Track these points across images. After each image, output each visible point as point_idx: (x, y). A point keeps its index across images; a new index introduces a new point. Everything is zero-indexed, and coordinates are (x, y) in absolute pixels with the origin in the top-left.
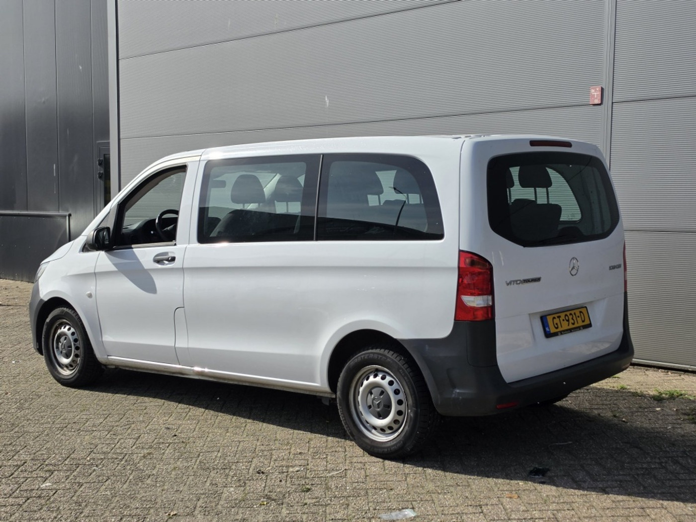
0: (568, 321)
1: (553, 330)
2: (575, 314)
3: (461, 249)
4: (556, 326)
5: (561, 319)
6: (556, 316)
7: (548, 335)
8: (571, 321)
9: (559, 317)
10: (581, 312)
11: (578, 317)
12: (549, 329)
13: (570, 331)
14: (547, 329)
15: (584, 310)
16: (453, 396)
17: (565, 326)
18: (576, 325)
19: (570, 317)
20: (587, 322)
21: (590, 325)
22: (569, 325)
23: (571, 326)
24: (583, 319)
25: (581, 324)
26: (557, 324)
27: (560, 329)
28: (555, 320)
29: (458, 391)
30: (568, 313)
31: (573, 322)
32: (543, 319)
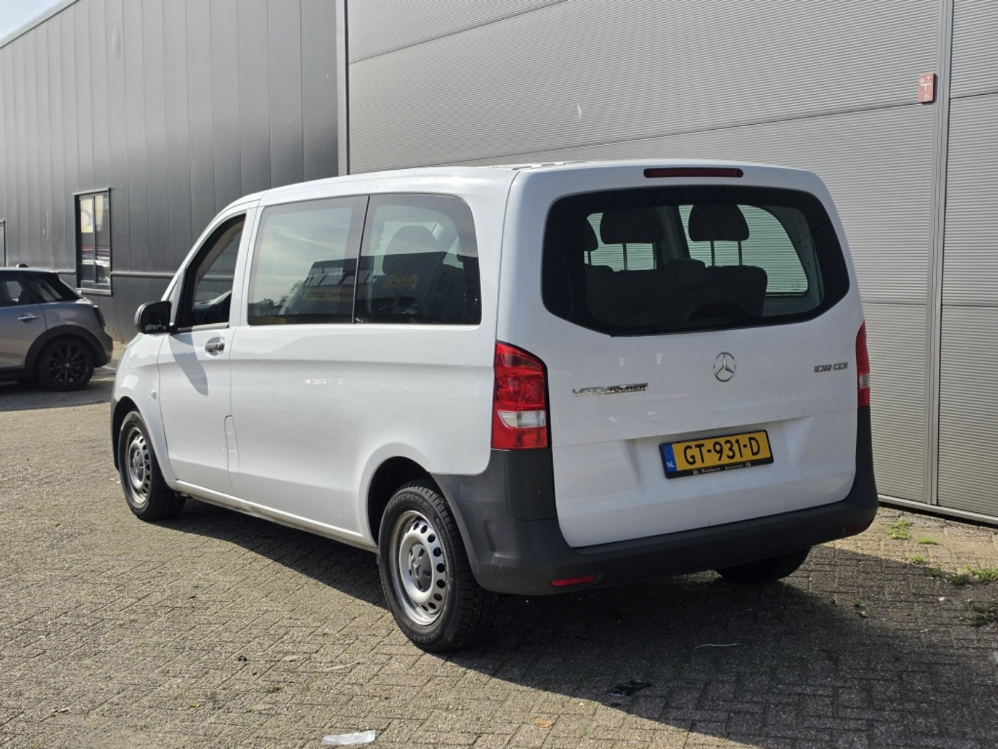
0: (721, 452)
1: (682, 465)
2: (737, 441)
3: (499, 339)
4: (691, 460)
5: (704, 450)
6: (693, 444)
7: (671, 474)
8: (726, 452)
9: (700, 446)
10: (750, 439)
11: (745, 446)
12: (674, 464)
13: (722, 468)
14: (670, 465)
15: (760, 437)
16: (493, 562)
17: (712, 459)
18: (737, 459)
19: (726, 447)
20: (764, 454)
21: (770, 460)
22: (720, 459)
23: (725, 460)
24: (755, 450)
25: (748, 455)
26: (693, 457)
27: (699, 464)
28: (688, 450)
29: (498, 555)
30: (722, 441)
31: (731, 454)
32: (665, 449)
